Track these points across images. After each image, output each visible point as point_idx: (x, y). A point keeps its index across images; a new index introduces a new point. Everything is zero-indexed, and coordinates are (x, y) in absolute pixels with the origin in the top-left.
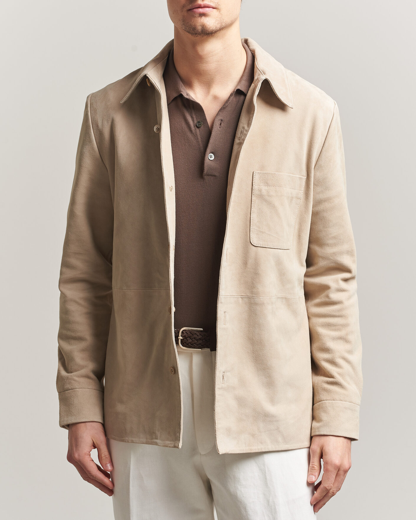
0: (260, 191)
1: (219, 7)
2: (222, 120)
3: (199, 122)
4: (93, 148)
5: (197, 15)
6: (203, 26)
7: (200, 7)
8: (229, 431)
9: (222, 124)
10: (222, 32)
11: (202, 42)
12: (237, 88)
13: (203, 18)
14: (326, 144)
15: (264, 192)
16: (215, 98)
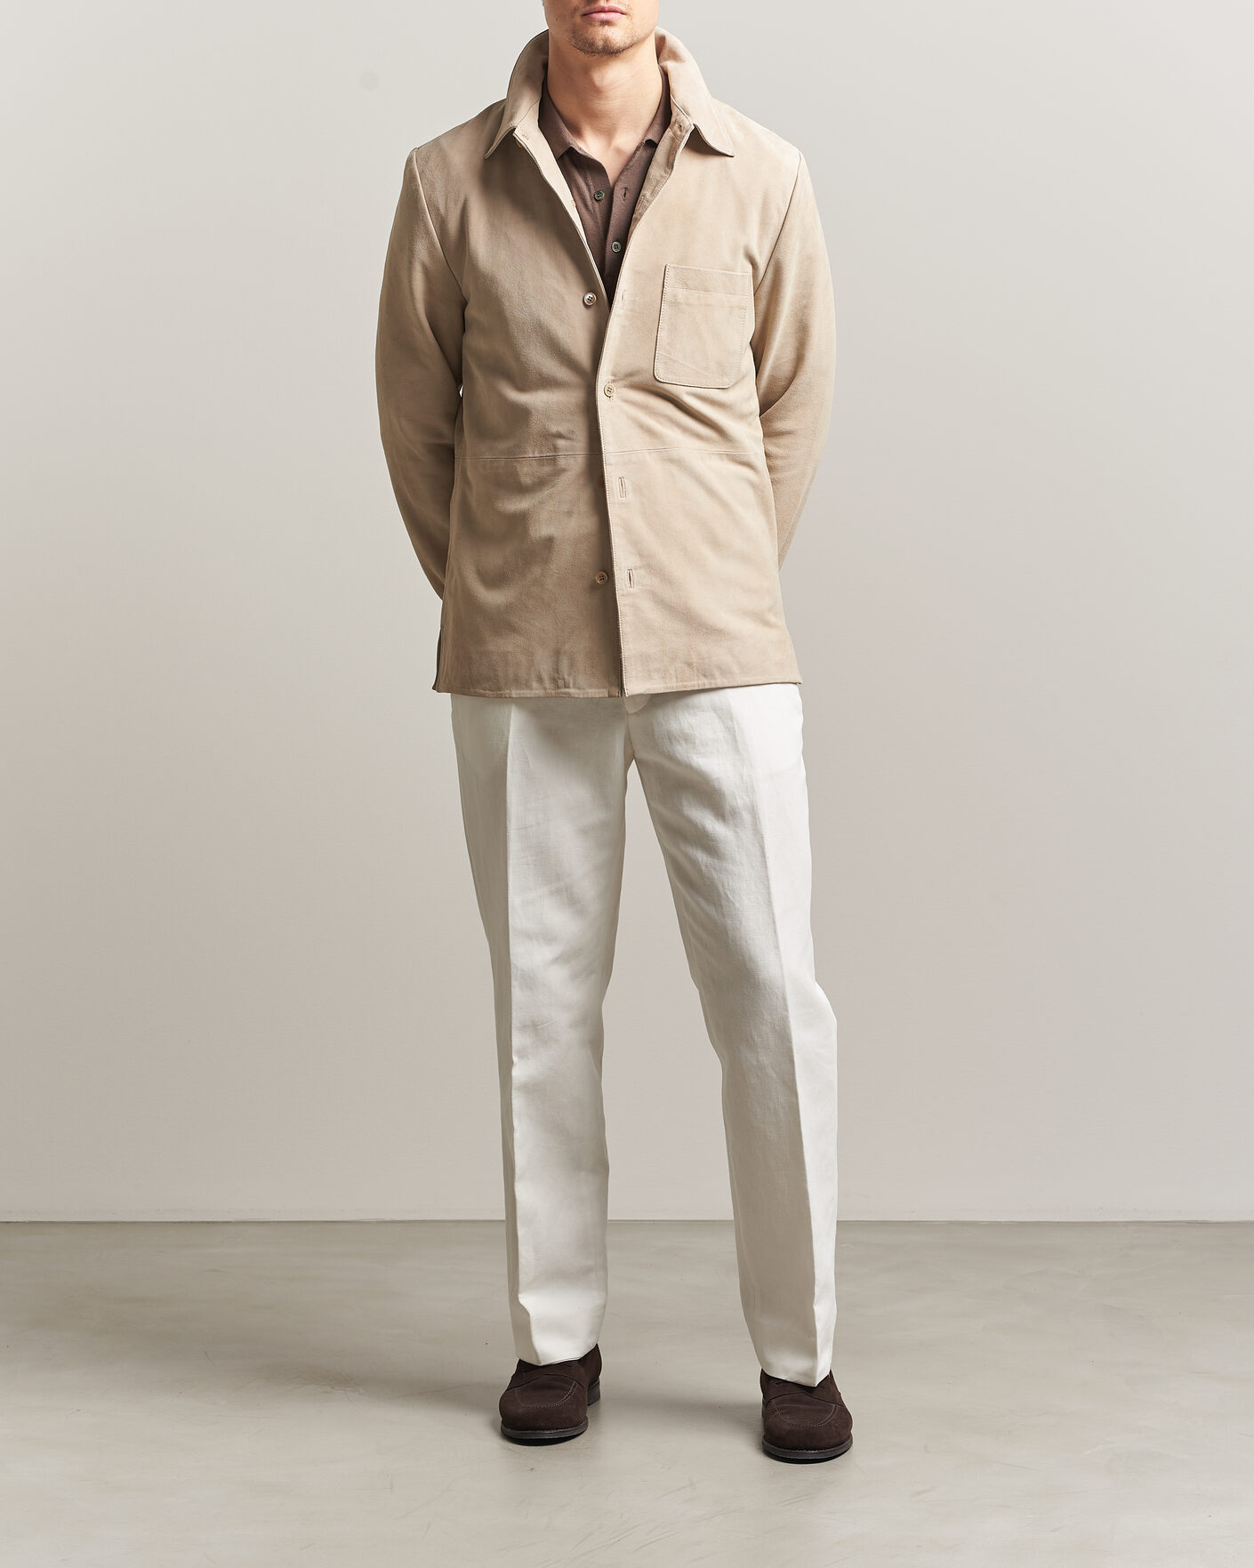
0: (675, 296)
1: (631, 12)
2: (626, 188)
3: (599, 193)
4: (432, 244)
5: (597, 24)
6: (606, 40)
7: (603, 11)
8: (645, 659)
9: (628, 195)
10: (631, 51)
11: (600, 64)
12: (646, 138)
13: (606, 27)
14: (787, 226)
15: (681, 298)
16: (619, 151)
